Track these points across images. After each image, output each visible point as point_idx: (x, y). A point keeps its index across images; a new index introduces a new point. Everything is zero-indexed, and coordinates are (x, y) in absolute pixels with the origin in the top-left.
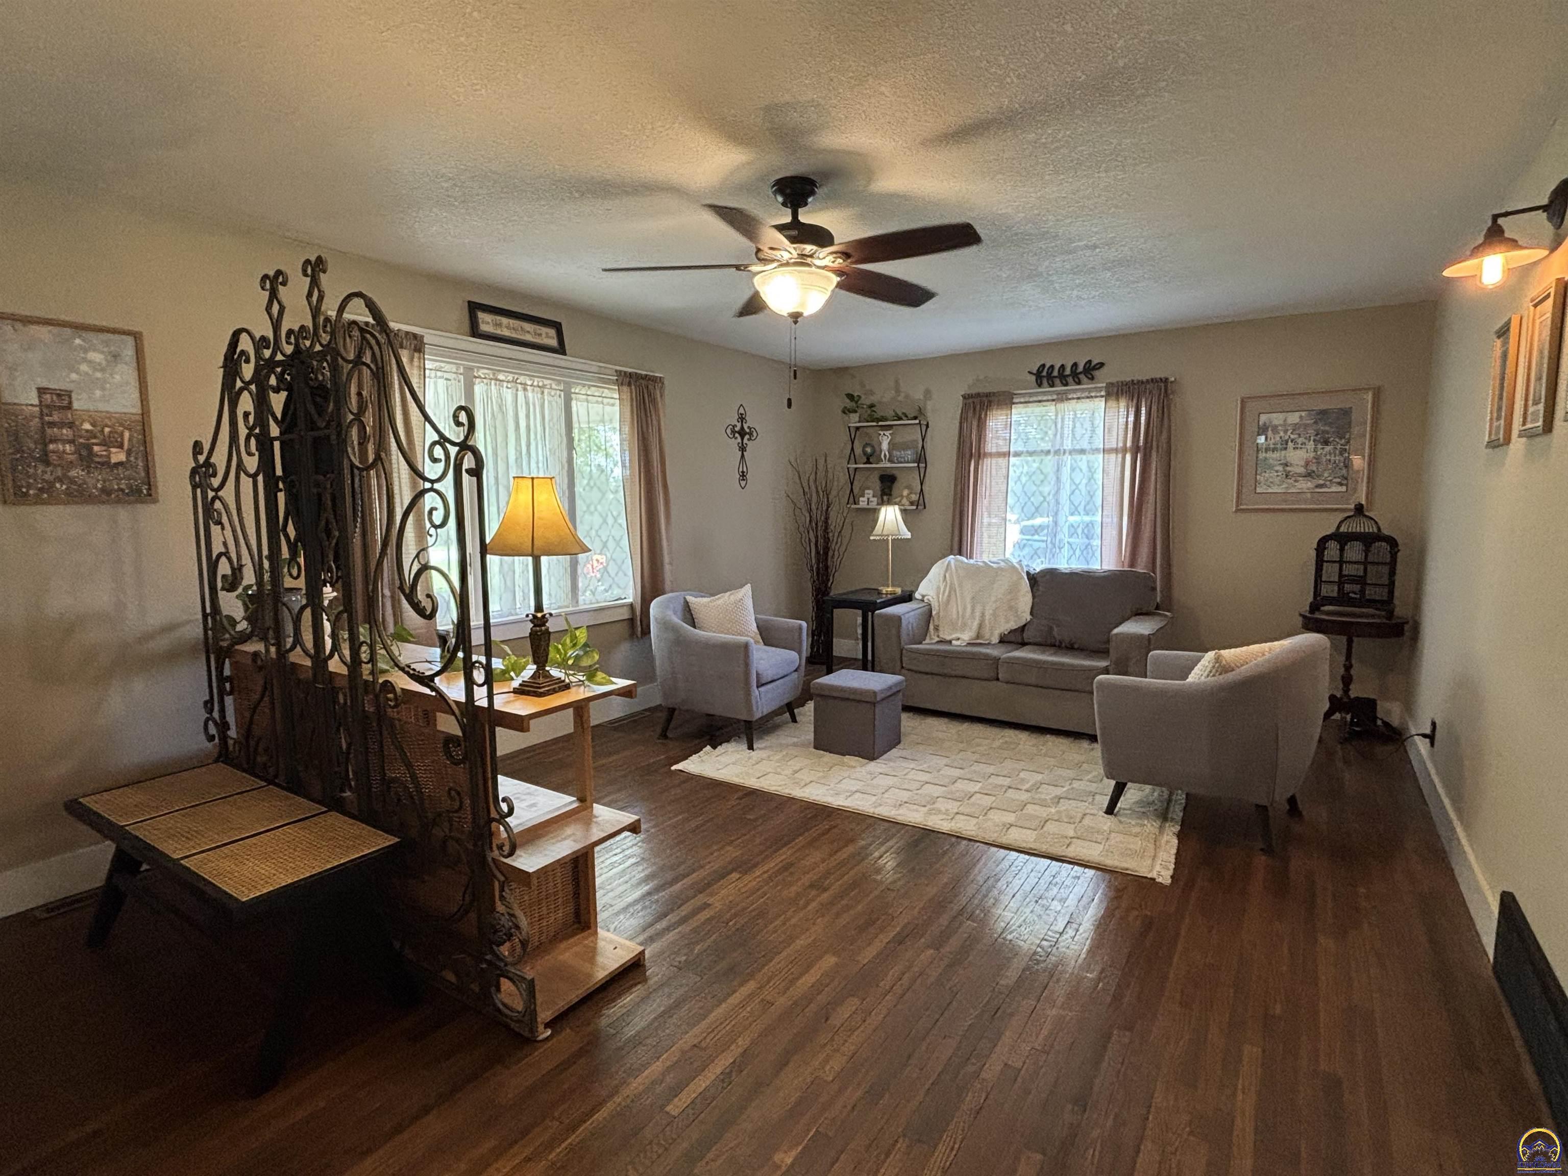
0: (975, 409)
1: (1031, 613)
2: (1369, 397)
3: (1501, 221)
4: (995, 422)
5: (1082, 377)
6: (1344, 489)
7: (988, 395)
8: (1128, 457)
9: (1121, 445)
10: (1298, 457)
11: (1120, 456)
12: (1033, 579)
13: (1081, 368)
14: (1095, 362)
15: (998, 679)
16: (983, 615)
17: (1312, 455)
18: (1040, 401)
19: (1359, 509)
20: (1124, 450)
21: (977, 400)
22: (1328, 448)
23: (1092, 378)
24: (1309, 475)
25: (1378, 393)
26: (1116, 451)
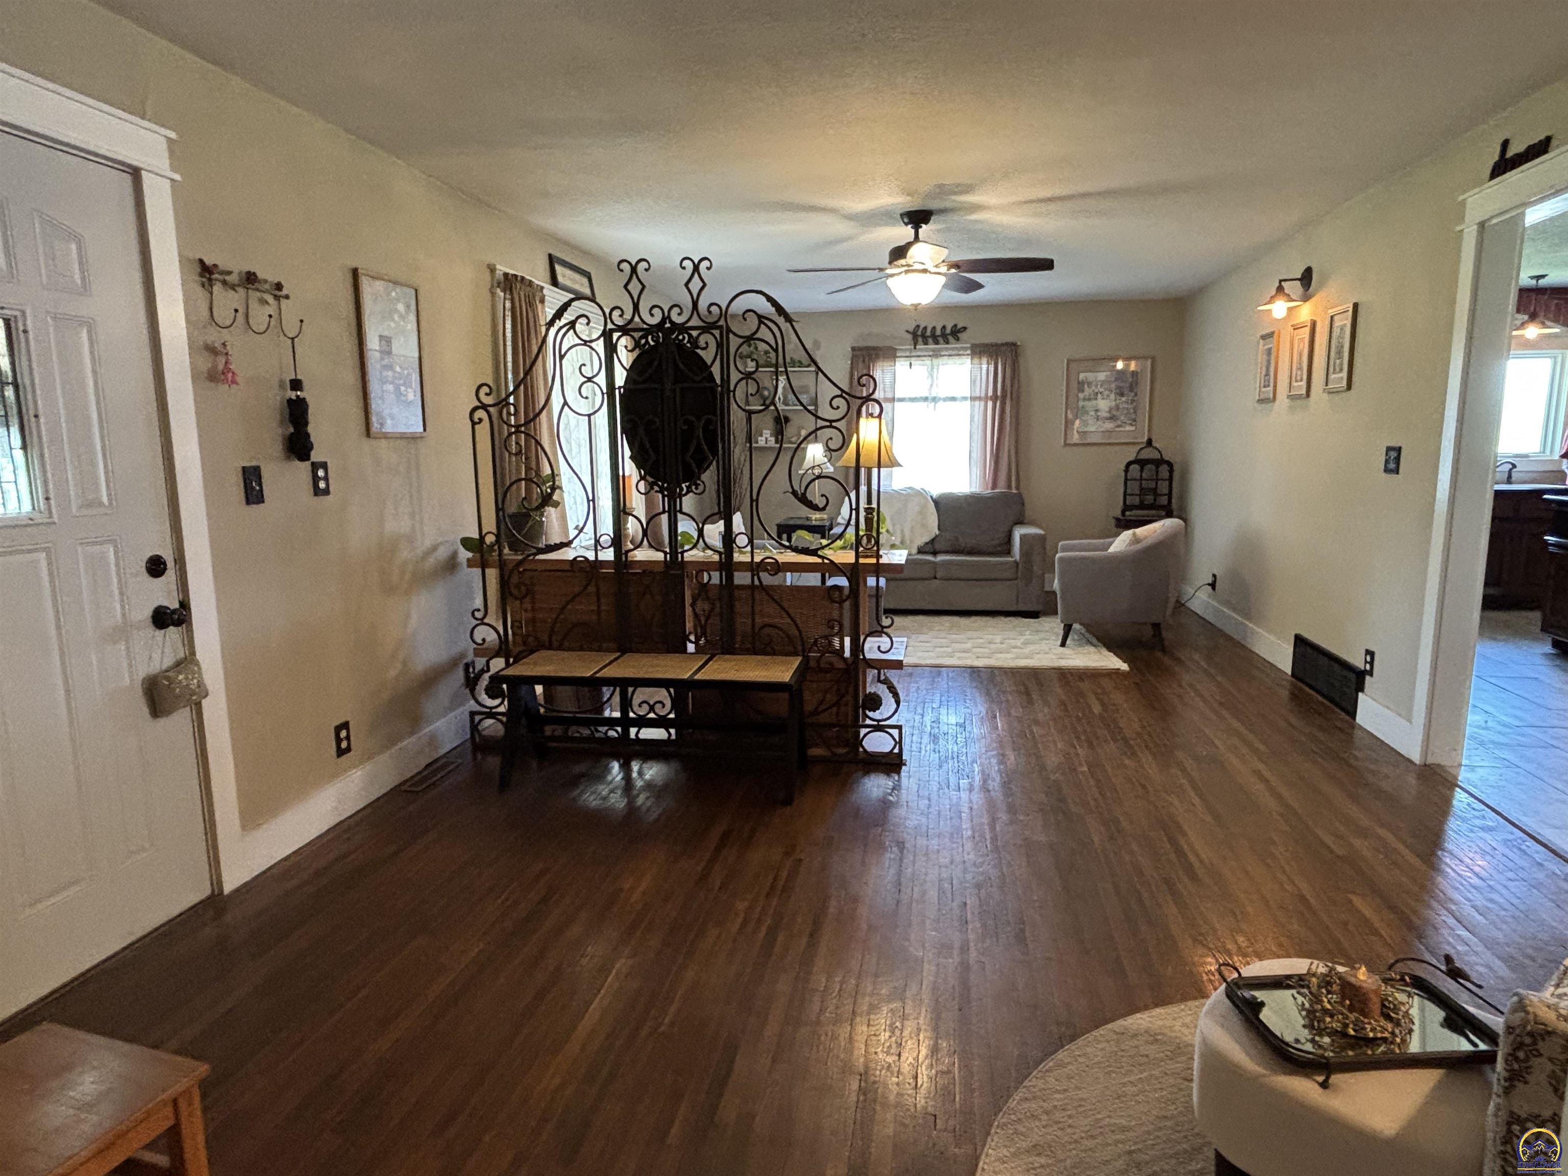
0: (864, 361)
1: (939, 529)
2: (1149, 362)
3: (1283, 283)
4: (881, 372)
5: (950, 338)
6: (1133, 428)
7: (875, 349)
8: (990, 404)
9: (983, 395)
10: (1104, 405)
11: (982, 403)
12: (937, 502)
13: (948, 331)
14: (959, 326)
15: (935, 578)
16: (902, 531)
17: (1114, 403)
18: (919, 356)
19: (1149, 443)
20: (986, 398)
21: (864, 353)
22: (1124, 399)
23: (958, 339)
24: (1112, 418)
25: (1153, 359)
26: (980, 398)
